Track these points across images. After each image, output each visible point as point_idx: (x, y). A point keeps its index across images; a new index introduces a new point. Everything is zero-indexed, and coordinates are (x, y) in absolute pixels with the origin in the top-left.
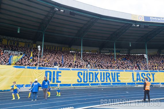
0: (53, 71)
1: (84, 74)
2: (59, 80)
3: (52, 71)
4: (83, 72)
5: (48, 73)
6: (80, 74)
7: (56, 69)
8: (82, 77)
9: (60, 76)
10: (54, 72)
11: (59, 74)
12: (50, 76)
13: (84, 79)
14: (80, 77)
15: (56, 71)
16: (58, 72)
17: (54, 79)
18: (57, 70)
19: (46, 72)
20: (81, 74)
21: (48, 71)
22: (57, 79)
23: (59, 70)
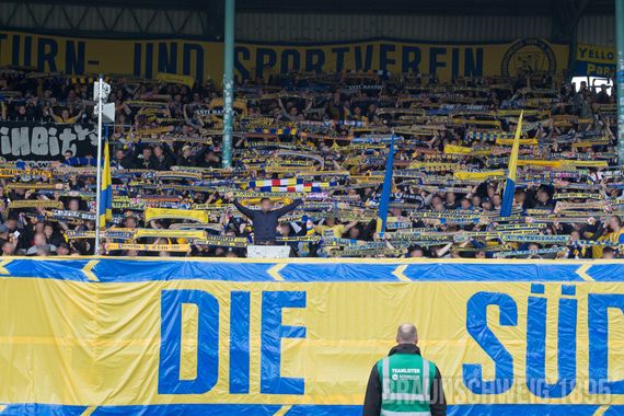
0: (234, 295)
1: (537, 309)
2: (288, 371)
3: (221, 290)
4: (520, 292)
5: (190, 312)
6: (493, 312)
7: (260, 271)
8: (514, 340)
9: (299, 332)
10: (240, 302)
11: (290, 317)
12: (208, 336)
13: (536, 362)
14: (489, 343)
15: (256, 290)
16: (273, 302)
17: (240, 359)
18: (268, 278)
19: (171, 302)
20: (509, 317)
21: (186, 296)
22: (271, 356)
23: (279, 285)
